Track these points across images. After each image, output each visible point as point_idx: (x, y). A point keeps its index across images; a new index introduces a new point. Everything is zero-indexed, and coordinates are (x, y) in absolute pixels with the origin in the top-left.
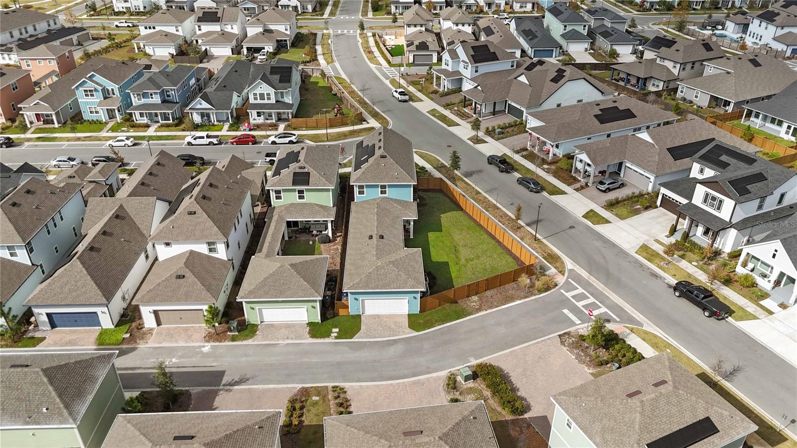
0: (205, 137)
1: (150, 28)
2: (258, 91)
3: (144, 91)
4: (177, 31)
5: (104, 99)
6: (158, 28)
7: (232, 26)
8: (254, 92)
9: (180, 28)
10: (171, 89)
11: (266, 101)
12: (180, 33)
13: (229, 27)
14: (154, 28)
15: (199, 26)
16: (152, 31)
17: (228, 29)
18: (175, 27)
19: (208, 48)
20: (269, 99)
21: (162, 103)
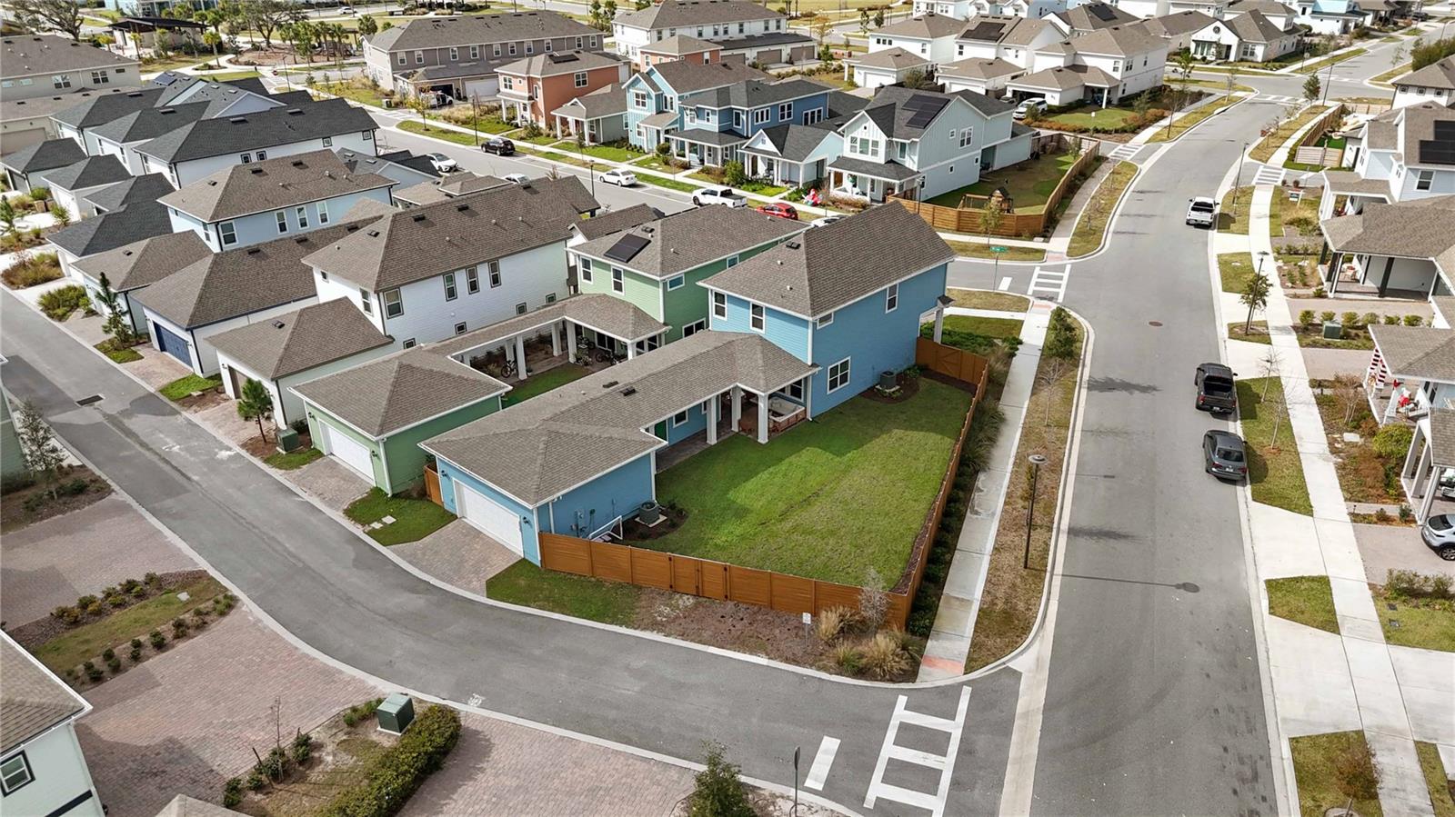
0: (719, 194)
1: (884, 42)
2: (859, 134)
3: (699, 106)
4: (923, 51)
5: (657, 113)
6: (896, 44)
7: (1017, 51)
8: (853, 135)
9: (928, 47)
10: (743, 111)
11: (868, 158)
12: (926, 56)
13: (1011, 53)
14: (890, 43)
15: (961, 47)
16: (887, 47)
17: (1009, 57)
18: (921, 44)
19: (947, 83)
20: (875, 153)
21: (720, 132)
